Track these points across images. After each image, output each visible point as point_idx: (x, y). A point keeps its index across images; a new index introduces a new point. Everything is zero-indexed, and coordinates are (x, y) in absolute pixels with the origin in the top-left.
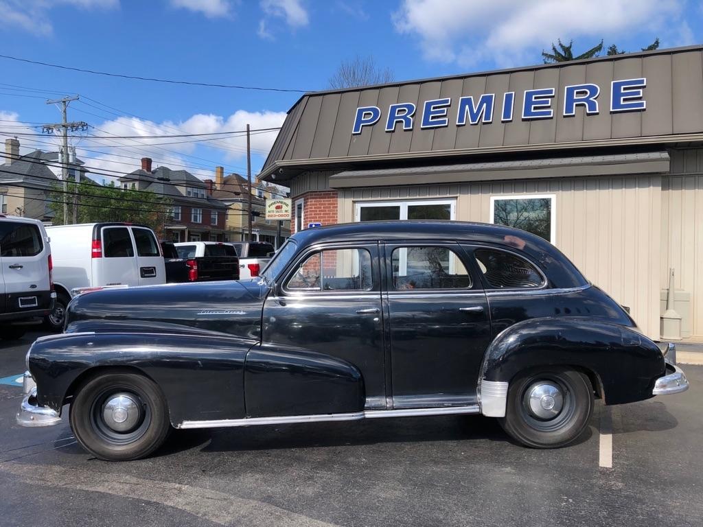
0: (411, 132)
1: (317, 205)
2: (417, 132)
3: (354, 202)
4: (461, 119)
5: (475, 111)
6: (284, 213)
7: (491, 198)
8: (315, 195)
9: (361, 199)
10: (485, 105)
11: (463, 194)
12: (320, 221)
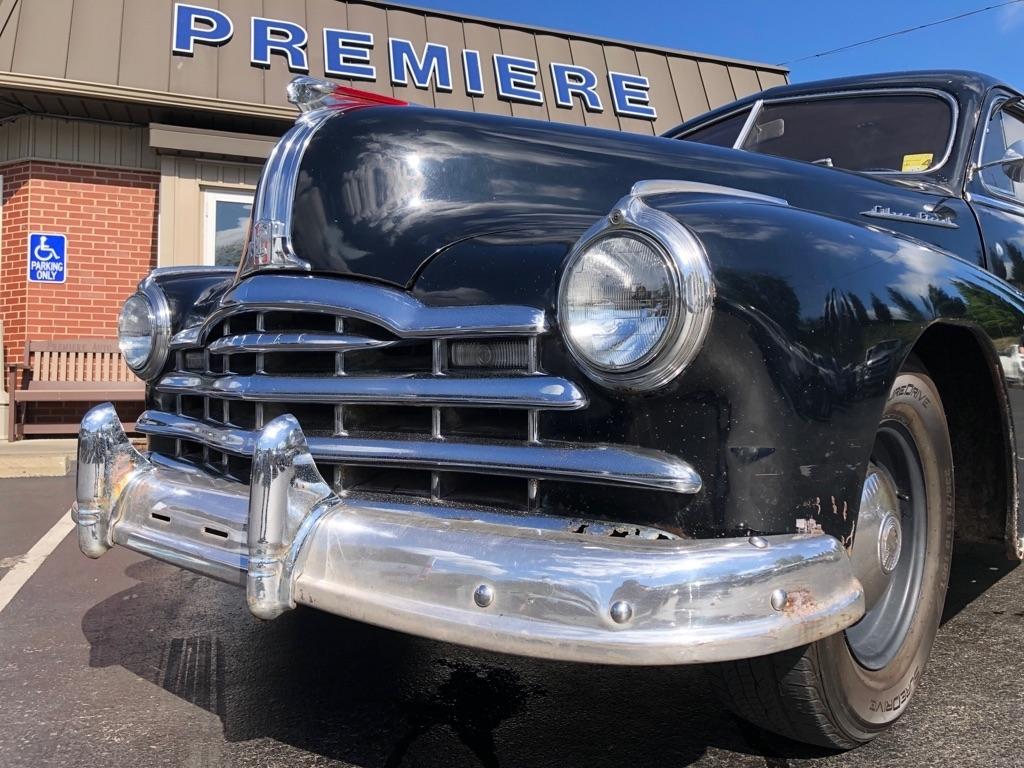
1: (52, 192)
3: (203, 187)
5: (421, 66)
8: (48, 170)
9: (219, 184)
10: (435, 60)
12: (63, 229)
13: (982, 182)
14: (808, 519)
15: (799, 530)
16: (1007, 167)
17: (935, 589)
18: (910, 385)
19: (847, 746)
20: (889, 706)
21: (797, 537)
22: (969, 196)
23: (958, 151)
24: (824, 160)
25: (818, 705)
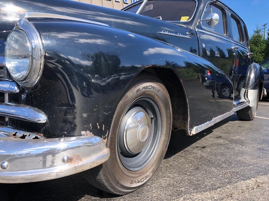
13: (202, 26)
14: (86, 131)
15: (83, 135)
16: (208, 22)
17: (163, 145)
18: (150, 86)
19: (123, 194)
20: (139, 181)
21: (81, 137)
22: (197, 30)
23: (196, 16)
24: (159, 17)
25: (107, 185)
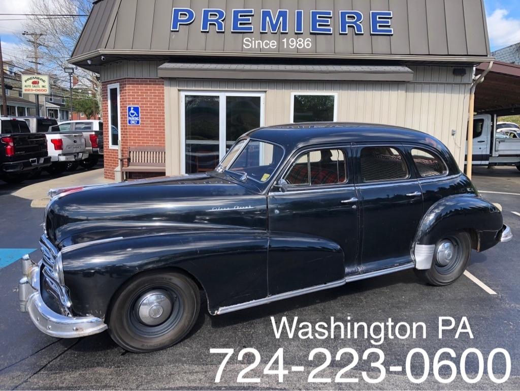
0: (223, 34)
1: (134, 90)
2: (228, 34)
3: (179, 90)
4: (264, 28)
5: (274, 22)
6: (41, 88)
7: (292, 93)
8: (132, 81)
9: (186, 88)
10: (281, 18)
11: (271, 89)
12: (138, 104)
14: (89, 314)
15: (87, 316)
22: (269, 194)
